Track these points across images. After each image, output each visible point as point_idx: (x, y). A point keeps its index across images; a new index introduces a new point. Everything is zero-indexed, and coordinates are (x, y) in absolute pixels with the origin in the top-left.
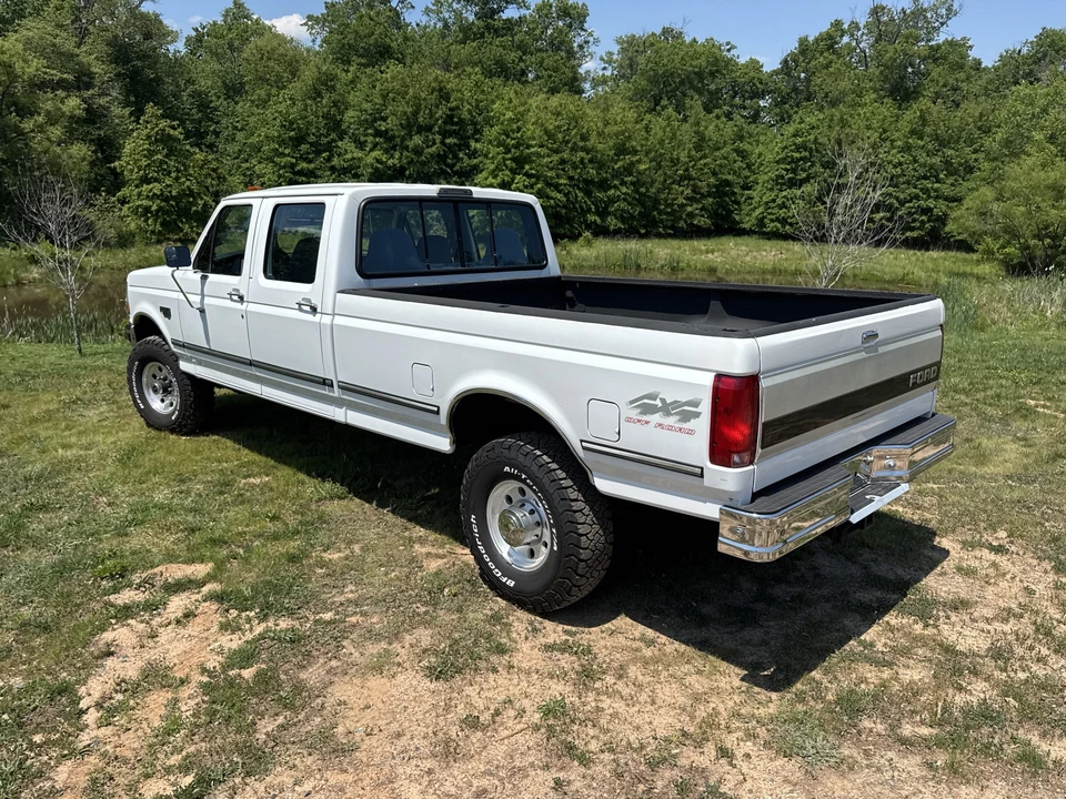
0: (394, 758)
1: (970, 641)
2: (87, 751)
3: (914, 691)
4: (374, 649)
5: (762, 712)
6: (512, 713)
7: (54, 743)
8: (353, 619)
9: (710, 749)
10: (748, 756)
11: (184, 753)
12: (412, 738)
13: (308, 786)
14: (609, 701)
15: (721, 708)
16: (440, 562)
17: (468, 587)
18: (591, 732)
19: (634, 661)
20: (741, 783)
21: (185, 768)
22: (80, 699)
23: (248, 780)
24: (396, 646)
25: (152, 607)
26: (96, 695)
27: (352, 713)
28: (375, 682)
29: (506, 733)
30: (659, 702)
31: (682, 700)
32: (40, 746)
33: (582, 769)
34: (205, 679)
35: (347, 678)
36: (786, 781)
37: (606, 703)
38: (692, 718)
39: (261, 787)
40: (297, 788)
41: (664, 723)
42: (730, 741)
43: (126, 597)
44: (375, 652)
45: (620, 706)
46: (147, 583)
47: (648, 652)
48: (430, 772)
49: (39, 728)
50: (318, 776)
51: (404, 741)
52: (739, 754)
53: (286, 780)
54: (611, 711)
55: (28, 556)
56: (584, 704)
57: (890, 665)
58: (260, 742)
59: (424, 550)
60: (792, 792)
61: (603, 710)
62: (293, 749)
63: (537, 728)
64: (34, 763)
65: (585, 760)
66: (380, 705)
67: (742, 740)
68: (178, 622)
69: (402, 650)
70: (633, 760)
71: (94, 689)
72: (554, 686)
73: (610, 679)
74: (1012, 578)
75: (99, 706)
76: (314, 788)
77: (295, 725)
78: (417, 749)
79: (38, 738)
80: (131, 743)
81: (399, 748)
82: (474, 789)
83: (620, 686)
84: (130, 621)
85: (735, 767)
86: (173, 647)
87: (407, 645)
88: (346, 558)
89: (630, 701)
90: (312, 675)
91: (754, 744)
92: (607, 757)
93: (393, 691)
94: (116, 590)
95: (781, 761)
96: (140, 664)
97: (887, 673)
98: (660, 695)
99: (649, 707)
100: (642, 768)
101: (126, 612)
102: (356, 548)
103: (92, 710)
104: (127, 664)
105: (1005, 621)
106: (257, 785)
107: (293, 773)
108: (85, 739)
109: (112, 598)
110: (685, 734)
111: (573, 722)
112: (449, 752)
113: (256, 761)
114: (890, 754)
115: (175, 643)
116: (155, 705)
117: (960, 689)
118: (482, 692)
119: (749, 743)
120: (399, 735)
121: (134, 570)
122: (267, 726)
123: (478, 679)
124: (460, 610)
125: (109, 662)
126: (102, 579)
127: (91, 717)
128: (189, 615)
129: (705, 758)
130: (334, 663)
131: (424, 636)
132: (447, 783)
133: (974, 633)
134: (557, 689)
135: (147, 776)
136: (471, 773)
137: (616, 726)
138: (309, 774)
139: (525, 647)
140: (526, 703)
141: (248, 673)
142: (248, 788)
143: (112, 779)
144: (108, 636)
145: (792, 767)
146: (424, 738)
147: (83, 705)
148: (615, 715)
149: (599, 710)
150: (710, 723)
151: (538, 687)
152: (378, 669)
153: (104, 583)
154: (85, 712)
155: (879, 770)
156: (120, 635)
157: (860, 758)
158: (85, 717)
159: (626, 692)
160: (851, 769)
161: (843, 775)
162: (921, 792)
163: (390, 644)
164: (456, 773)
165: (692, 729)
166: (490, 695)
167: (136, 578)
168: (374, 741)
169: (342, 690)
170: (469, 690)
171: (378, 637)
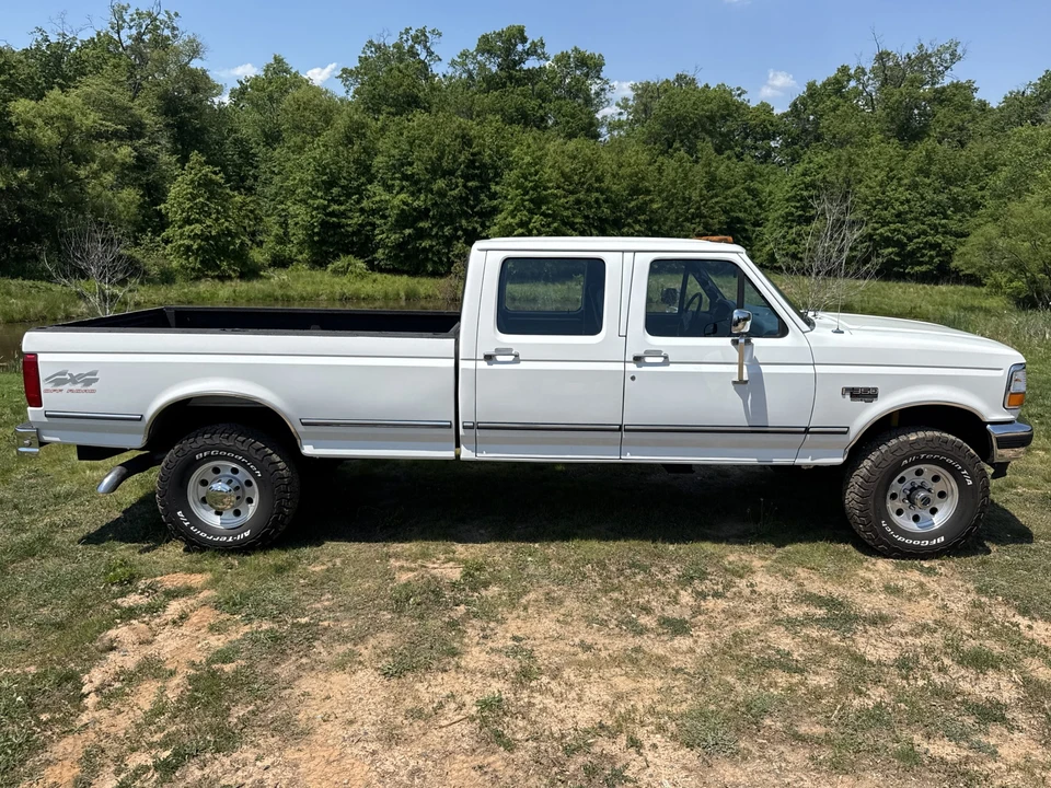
0: (345, 741)
1: (881, 652)
3: (817, 694)
4: (340, 649)
5: (674, 710)
6: (453, 706)
7: (58, 721)
8: (326, 623)
9: (623, 740)
10: (654, 746)
11: (166, 732)
12: (362, 725)
13: (267, 761)
14: (540, 697)
15: (640, 706)
16: (411, 575)
17: (432, 597)
18: (521, 723)
19: (569, 664)
20: (644, 769)
21: (164, 745)
22: (83, 685)
23: (217, 756)
24: (360, 648)
25: (152, 610)
26: (97, 682)
27: (314, 702)
28: (338, 678)
29: (446, 722)
30: (585, 699)
31: (606, 698)
32: (46, 723)
33: (506, 754)
34: (192, 672)
35: (314, 673)
36: (684, 767)
37: (538, 699)
38: (612, 712)
39: (227, 761)
40: (258, 763)
41: (586, 716)
42: (641, 734)
43: (132, 600)
44: (341, 652)
45: (550, 702)
46: (152, 589)
47: (583, 657)
48: (374, 753)
49: (46, 709)
50: (277, 754)
51: (355, 726)
52: (647, 744)
53: (250, 756)
54: (541, 706)
55: (51, 564)
56: (517, 700)
57: (801, 671)
58: (232, 724)
59: (398, 564)
60: (687, 776)
61: (534, 704)
62: (258, 730)
63: (472, 719)
64: (39, 736)
65: (510, 746)
66: (339, 696)
67: (652, 733)
68: (174, 622)
69: (365, 652)
70: (553, 747)
71: (95, 677)
72: (494, 684)
73: (545, 679)
74: (935, 597)
75: (98, 691)
76: (272, 764)
77: (264, 711)
78: (366, 733)
79: (44, 717)
80: (123, 723)
81: (350, 733)
82: (410, 768)
83: (553, 685)
84: (133, 621)
85: (641, 755)
86: (168, 645)
87: (370, 647)
88: (328, 570)
89: (560, 698)
90: (285, 670)
91: (663, 737)
92: (531, 744)
93: (353, 685)
94: (123, 594)
95: (684, 751)
96: (138, 658)
97: (797, 678)
98: (588, 693)
99: (576, 704)
100: (559, 754)
101: (130, 614)
102: (338, 562)
103: (92, 694)
104: (127, 658)
105: (918, 635)
106: (224, 759)
107: (256, 750)
108: (84, 718)
109: (119, 601)
110: (602, 727)
111: (505, 714)
112: (392, 738)
113: (226, 740)
114: (782, 748)
115: (170, 641)
116: (146, 696)
117: (860, 693)
118: (430, 688)
119: (658, 736)
120: (351, 722)
121: (141, 576)
122: (239, 711)
123: (427, 676)
124: (421, 617)
125: (112, 656)
126: (112, 585)
127: (91, 701)
128: (183, 617)
129: (617, 747)
130: (304, 660)
131: (386, 640)
132: (388, 763)
133: (887, 645)
134: (496, 686)
135: (133, 750)
136: (409, 754)
137: (543, 719)
138: (270, 752)
139: (475, 650)
140: (467, 699)
141: (228, 668)
142: (216, 762)
143: (103, 751)
144: (112, 633)
145: (691, 757)
146: (373, 724)
147: (85, 690)
148: (544, 709)
149: (531, 705)
150: (627, 718)
151: (480, 684)
152: (341, 666)
153: (114, 588)
154: (86, 696)
155: (770, 761)
156: (121, 632)
157: (755, 750)
158: (86, 701)
159: (557, 690)
160: (744, 758)
161: (736, 764)
162: (802, 780)
163: (355, 645)
164: (396, 754)
165: (610, 723)
166: (437, 690)
167: (142, 584)
168: (329, 726)
169: (308, 683)
170: (418, 686)
171: (345, 639)
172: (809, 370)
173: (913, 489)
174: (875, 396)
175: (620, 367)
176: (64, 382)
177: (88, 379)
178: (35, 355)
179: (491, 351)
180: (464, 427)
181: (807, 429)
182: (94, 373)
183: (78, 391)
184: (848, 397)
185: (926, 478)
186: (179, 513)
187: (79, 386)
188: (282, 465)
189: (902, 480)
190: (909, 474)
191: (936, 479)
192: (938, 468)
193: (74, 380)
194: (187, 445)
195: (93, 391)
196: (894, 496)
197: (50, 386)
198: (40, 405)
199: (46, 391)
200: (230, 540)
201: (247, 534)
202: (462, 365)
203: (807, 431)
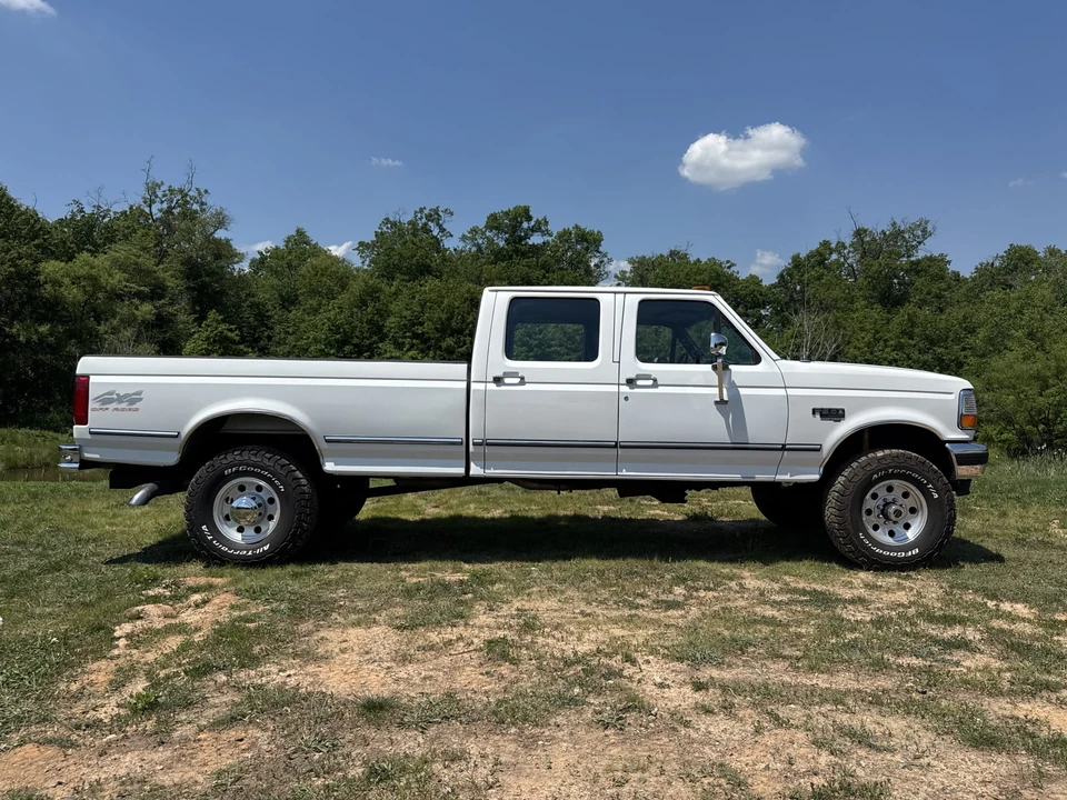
0: (361, 662)
2: (118, 656)
5: (666, 644)
6: (462, 644)
7: (92, 651)
9: (619, 658)
10: (648, 662)
11: (193, 658)
12: (378, 654)
13: (290, 672)
14: (543, 639)
16: (421, 579)
17: (442, 589)
19: (570, 623)
20: (638, 672)
22: (114, 631)
23: (242, 669)
24: (375, 616)
25: (176, 598)
26: (127, 633)
27: (332, 643)
28: (354, 631)
29: (456, 652)
30: (584, 640)
31: (604, 639)
32: (80, 654)
33: (511, 666)
34: (216, 627)
35: (331, 629)
36: (674, 671)
37: (540, 640)
38: (609, 645)
39: (253, 673)
40: (281, 673)
41: (585, 648)
42: (636, 656)
43: (156, 592)
44: (356, 618)
45: (551, 641)
46: (175, 585)
47: (582, 619)
48: (388, 668)
50: (298, 669)
51: (371, 655)
52: (641, 661)
53: (273, 669)
54: (543, 643)
56: (523, 640)
57: (784, 626)
58: (255, 653)
59: (408, 574)
60: (676, 675)
61: (537, 642)
62: (281, 657)
63: (480, 650)
65: (515, 662)
66: (355, 640)
67: (646, 655)
68: (197, 605)
69: (382, 617)
71: (125, 628)
72: (500, 632)
73: (547, 630)
75: (129, 636)
76: (294, 674)
78: (381, 658)
79: (78, 650)
80: (152, 656)
81: (366, 658)
82: (422, 676)
83: (555, 633)
84: (158, 604)
85: (636, 666)
86: (189, 617)
89: (561, 639)
90: (304, 627)
91: (655, 657)
92: (534, 662)
93: (368, 634)
94: (148, 588)
95: (674, 663)
96: (163, 624)
98: (587, 637)
99: (575, 642)
100: (560, 666)
101: (156, 600)
102: (351, 573)
103: (123, 639)
104: (152, 623)
106: (250, 671)
107: (278, 666)
108: (116, 652)
109: (144, 592)
110: (600, 652)
111: (511, 647)
112: (405, 659)
113: (250, 660)
114: (764, 662)
115: (193, 616)
116: (174, 642)
117: (838, 636)
118: (440, 635)
119: (651, 657)
120: (367, 653)
121: (163, 579)
123: (438, 629)
124: (431, 600)
125: (139, 621)
126: (137, 583)
127: (122, 642)
128: (205, 602)
129: (612, 661)
130: (322, 622)
131: (400, 611)
132: (402, 673)
133: (864, 614)
134: (502, 633)
136: (422, 668)
137: (545, 649)
138: (292, 667)
139: (482, 616)
140: (475, 640)
141: (250, 625)
142: (242, 673)
144: (139, 608)
145: (681, 666)
146: (388, 654)
147: (117, 634)
148: (546, 645)
149: (534, 642)
151: (487, 633)
152: (357, 624)
153: (139, 585)
154: (118, 638)
155: (753, 668)
156: (150, 608)
157: (739, 662)
158: (117, 642)
159: (559, 635)
160: (730, 667)
161: (721, 669)
162: (782, 676)
163: (370, 614)
164: (410, 668)
165: (607, 650)
166: (446, 636)
167: (165, 582)
168: (346, 656)
169: (326, 634)
170: (429, 634)
171: (362, 611)
172: (782, 392)
173: (887, 504)
174: (843, 416)
175: (615, 388)
176: (111, 401)
177: (133, 399)
178: (88, 377)
179: (500, 374)
180: (474, 444)
181: (784, 445)
182: (139, 393)
183: (123, 410)
184: (818, 416)
185: (897, 493)
186: (204, 527)
187: (124, 405)
188: (304, 481)
189: (875, 496)
190: (880, 489)
191: (906, 495)
192: (905, 483)
193: (120, 399)
194: (220, 461)
195: (136, 410)
196: (869, 512)
197: (97, 406)
198: (86, 424)
199: (93, 410)
200: (250, 553)
201: (266, 548)
202: (473, 386)
203: (784, 448)
